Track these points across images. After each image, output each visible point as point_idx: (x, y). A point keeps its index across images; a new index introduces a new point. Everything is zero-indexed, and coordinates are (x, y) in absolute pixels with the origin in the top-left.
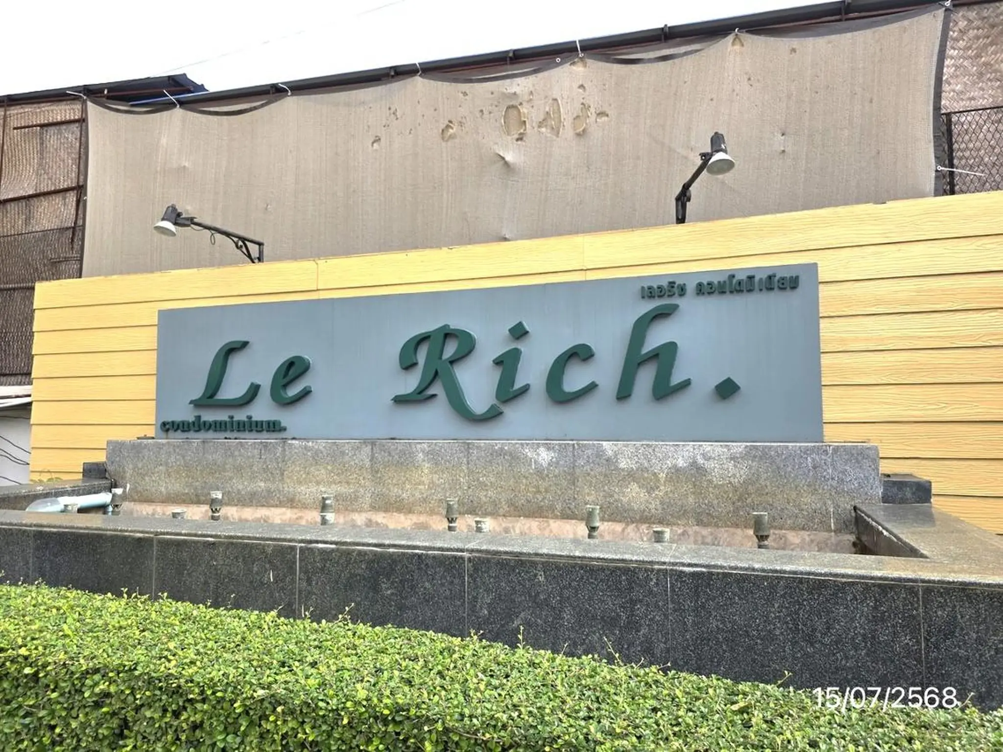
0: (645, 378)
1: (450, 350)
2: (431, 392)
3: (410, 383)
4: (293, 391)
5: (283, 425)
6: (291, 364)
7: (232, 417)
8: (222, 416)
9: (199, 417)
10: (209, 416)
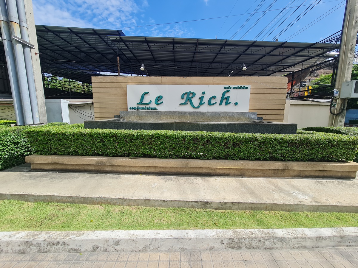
0: (224, 102)
1: (191, 96)
2: (187, 103)
3: (183, 101)
4: (159, 102)
5: (157, 108)
6: (159, 97)
7: (146, 107)
8: (144, 106)
9: (138, 107)
10: (141, 106)
